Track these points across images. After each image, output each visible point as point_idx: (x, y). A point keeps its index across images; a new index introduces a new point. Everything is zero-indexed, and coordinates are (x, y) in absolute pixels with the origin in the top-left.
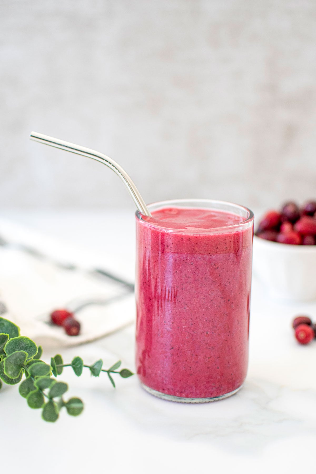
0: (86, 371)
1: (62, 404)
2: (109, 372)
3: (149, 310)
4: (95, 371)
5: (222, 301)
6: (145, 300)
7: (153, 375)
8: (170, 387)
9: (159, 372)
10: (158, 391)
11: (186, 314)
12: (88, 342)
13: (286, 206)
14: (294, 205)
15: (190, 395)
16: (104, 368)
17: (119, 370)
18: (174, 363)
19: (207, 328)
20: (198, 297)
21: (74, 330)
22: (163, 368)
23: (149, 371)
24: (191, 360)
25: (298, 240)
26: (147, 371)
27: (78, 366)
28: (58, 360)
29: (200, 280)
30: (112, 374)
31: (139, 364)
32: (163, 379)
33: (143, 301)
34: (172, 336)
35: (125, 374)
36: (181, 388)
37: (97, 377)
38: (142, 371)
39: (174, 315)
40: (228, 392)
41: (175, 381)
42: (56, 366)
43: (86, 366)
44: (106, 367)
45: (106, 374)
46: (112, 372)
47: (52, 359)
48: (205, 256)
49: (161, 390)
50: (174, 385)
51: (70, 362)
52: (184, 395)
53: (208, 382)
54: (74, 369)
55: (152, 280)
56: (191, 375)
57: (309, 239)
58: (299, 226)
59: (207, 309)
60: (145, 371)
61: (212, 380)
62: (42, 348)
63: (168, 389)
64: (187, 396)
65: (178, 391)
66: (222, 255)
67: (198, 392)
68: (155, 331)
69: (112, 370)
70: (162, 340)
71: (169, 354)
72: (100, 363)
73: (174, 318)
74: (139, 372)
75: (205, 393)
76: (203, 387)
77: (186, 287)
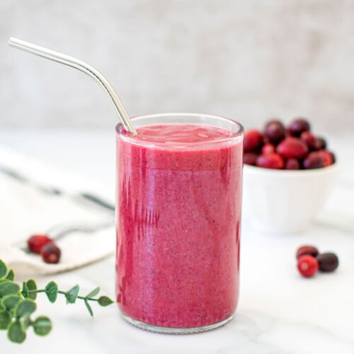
0: (61, 298)
1: (29, 323)
2: (86, 299)
3: (129, 231)
4: (70, 298)
5: (206, 222)
6: (125, 220)
7: (133, 302)
8: (151, 315)
9: (139, 299)
10: (138, 320)
11: (167, 235)
12: (67, 271)
13: (269, 124)
14: (279, 124)
15: (172, 325)
16: (80, 294)
17: (97, 297)
18: (155, 288)
19: (190, 252)
20: (179, 217)
21: (53, 257)
22: (143, 294)
23: (128, 298)
24: (173, 285)
25: (280, 164)
26: (127, 298)
27: (53, 292)
28: (31, 285)
29: (181, 198)
30: (89, 301)
31: (119, 292)
32: (143, 307)
33: (123, 221)
34: (153, 259)
35: (104, 301)
36: (163, 316)
37: (73, 304)
38: (122, 298)
39: (155, 236)
40: (215, 323)
41: (156, 308)
42: (28, 291)
43: (61, 292)
44: (82, 293)
45: (83, 301)
46: (90, 299)
47: (24, 283)
48: (187, 173)
49: (141, 319)
50: (155, 314)
51: (44, 288)
52: (165, 324)
53: (192, 310)
54: (48, 295)
55: (132, 198)
56: (173, 302)
57: (292, 162)
58: (282, 148)
59: (190, 230)
60: (124, 298)
61: (196, 308)
62: (14, 272)
63: (149, 318)
64: (169, 326)
65: (159, 320)
66: (205, 172)
67: (181, 321)
68: (135, 254)
69: (89, 297)
70: (141, 264)
71: (150, 280)
72: (76, 288)
73: (154, 240)
74: (119, 300)
75: (189, 323)
76: (187, 316)
77: (167, 206)
